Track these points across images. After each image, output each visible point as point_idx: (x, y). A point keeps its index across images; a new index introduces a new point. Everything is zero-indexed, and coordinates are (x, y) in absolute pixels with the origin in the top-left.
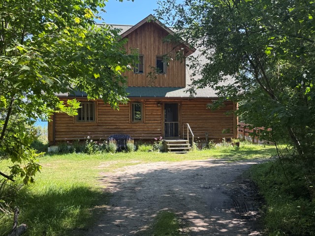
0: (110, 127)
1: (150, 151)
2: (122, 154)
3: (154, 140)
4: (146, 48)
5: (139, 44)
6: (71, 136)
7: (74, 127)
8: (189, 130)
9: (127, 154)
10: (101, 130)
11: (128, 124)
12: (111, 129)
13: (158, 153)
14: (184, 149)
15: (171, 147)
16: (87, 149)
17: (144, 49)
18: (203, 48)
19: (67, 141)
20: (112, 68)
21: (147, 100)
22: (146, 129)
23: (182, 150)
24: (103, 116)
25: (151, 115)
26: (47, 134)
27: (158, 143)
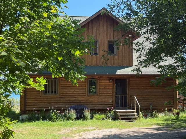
0: (70, 99)
1: (104, 119)
2: (80, 122)
3: (107, 110)
4: (100, 34)
5: (94, 31)
6: (39, 106)
7: (41, 99)
8: (136, 102)
9: (85, 122)
10: (63, 101)
11: (85, 97)
12: (71, 100)
13: (110, 121)
14: (132, 118)
15: (121, 116)
16: (52, 117)
17: (98, 35)
18: (147, 35)
19: (35, 110)
20: (72, 52)
21: (101, 76)
22: (100, 101)
23: (130, 119)
24: (65, 90)
25: (104, 89)
26: (19, 104)
27: (110, 112)
